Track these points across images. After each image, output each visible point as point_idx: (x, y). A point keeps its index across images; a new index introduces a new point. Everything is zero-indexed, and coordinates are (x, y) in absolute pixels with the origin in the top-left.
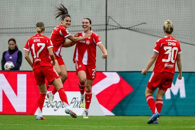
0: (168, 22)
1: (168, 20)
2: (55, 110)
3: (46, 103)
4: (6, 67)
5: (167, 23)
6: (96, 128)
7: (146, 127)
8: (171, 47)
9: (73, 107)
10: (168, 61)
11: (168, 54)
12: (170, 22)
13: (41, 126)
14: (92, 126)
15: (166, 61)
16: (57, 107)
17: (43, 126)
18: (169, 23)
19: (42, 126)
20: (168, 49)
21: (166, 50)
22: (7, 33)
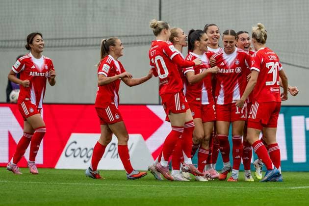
0: (259, 26)
1: (259, 24)
2: (85, 162)
3: (72, 152)
4: (13, 98)
5: (258, 28)
6: (146, 188)
7: (220, 187)
8: (273, 63)
9: (112, 157)
10: (273, 83)
11: (272, 73)
12: (263, 26)
13: (64, 185)
14: (140, 185)
15: (271, 83)
16: (87, 157)
17: (68, 185)
18: (260, 28)
19: (66, 185)
20: (271, 65)
21: (268, 68)
22: (14, 47)
